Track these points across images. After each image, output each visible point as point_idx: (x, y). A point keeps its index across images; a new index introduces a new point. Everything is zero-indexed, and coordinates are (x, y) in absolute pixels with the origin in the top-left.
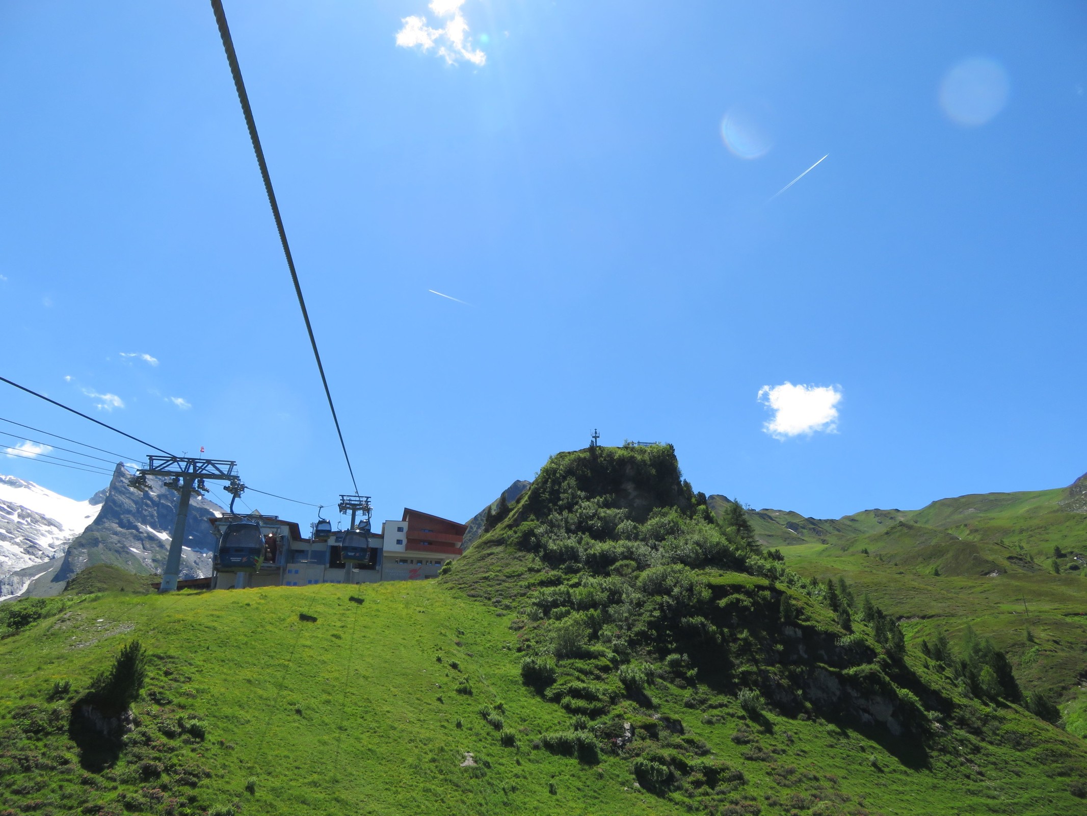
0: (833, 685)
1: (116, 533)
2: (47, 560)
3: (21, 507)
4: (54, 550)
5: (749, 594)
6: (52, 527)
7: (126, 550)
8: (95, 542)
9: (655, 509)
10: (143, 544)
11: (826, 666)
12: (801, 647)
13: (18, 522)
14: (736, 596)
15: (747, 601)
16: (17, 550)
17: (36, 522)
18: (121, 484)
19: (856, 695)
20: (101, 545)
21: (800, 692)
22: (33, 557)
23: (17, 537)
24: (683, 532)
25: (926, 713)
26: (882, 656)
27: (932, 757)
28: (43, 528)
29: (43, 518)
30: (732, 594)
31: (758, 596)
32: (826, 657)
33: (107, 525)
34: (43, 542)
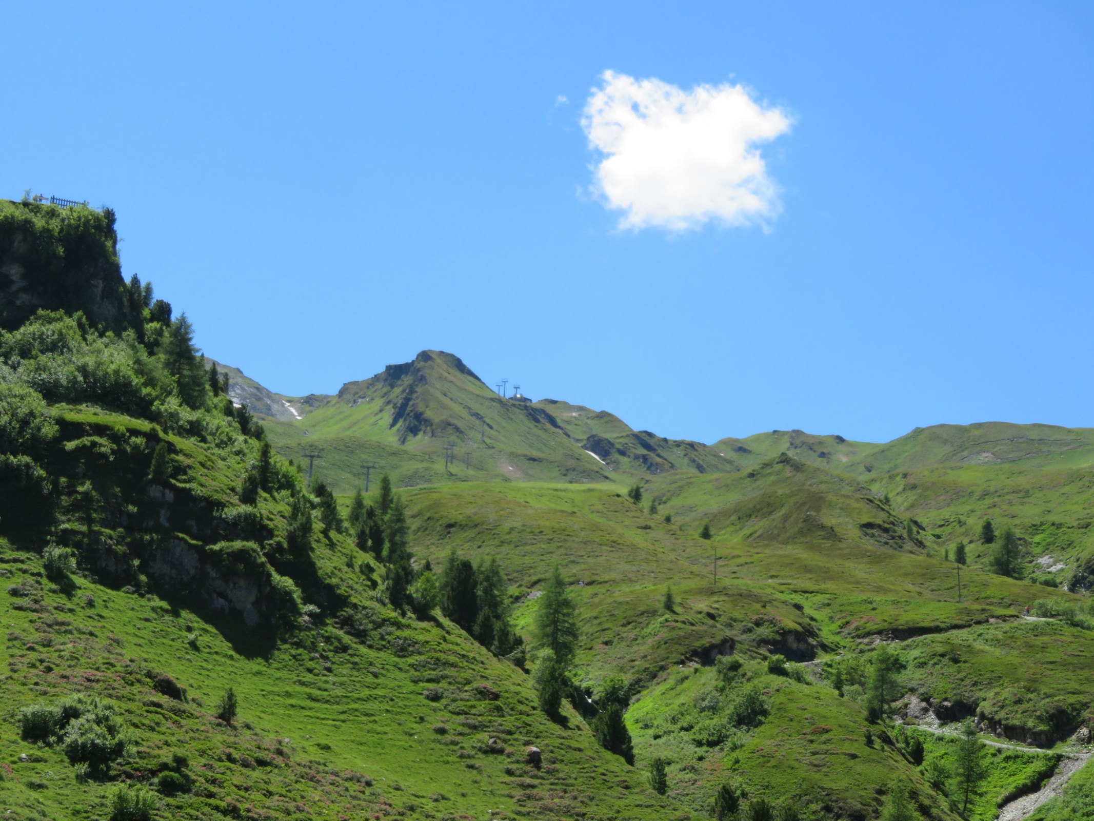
0: (190, 562)
5: (116, 438)
9: (40, 312)
11: (187, 538)
12: (163, 512)
14: (97, 439)
15: (105, 445)
19: (214, 575)
21: (136, 562)
24: (70, 350)
25: (301, 606)
26: (279, 539)
27: (279, 649)
30: (90, 435)
31: (128, 444)
32: (195, 529)
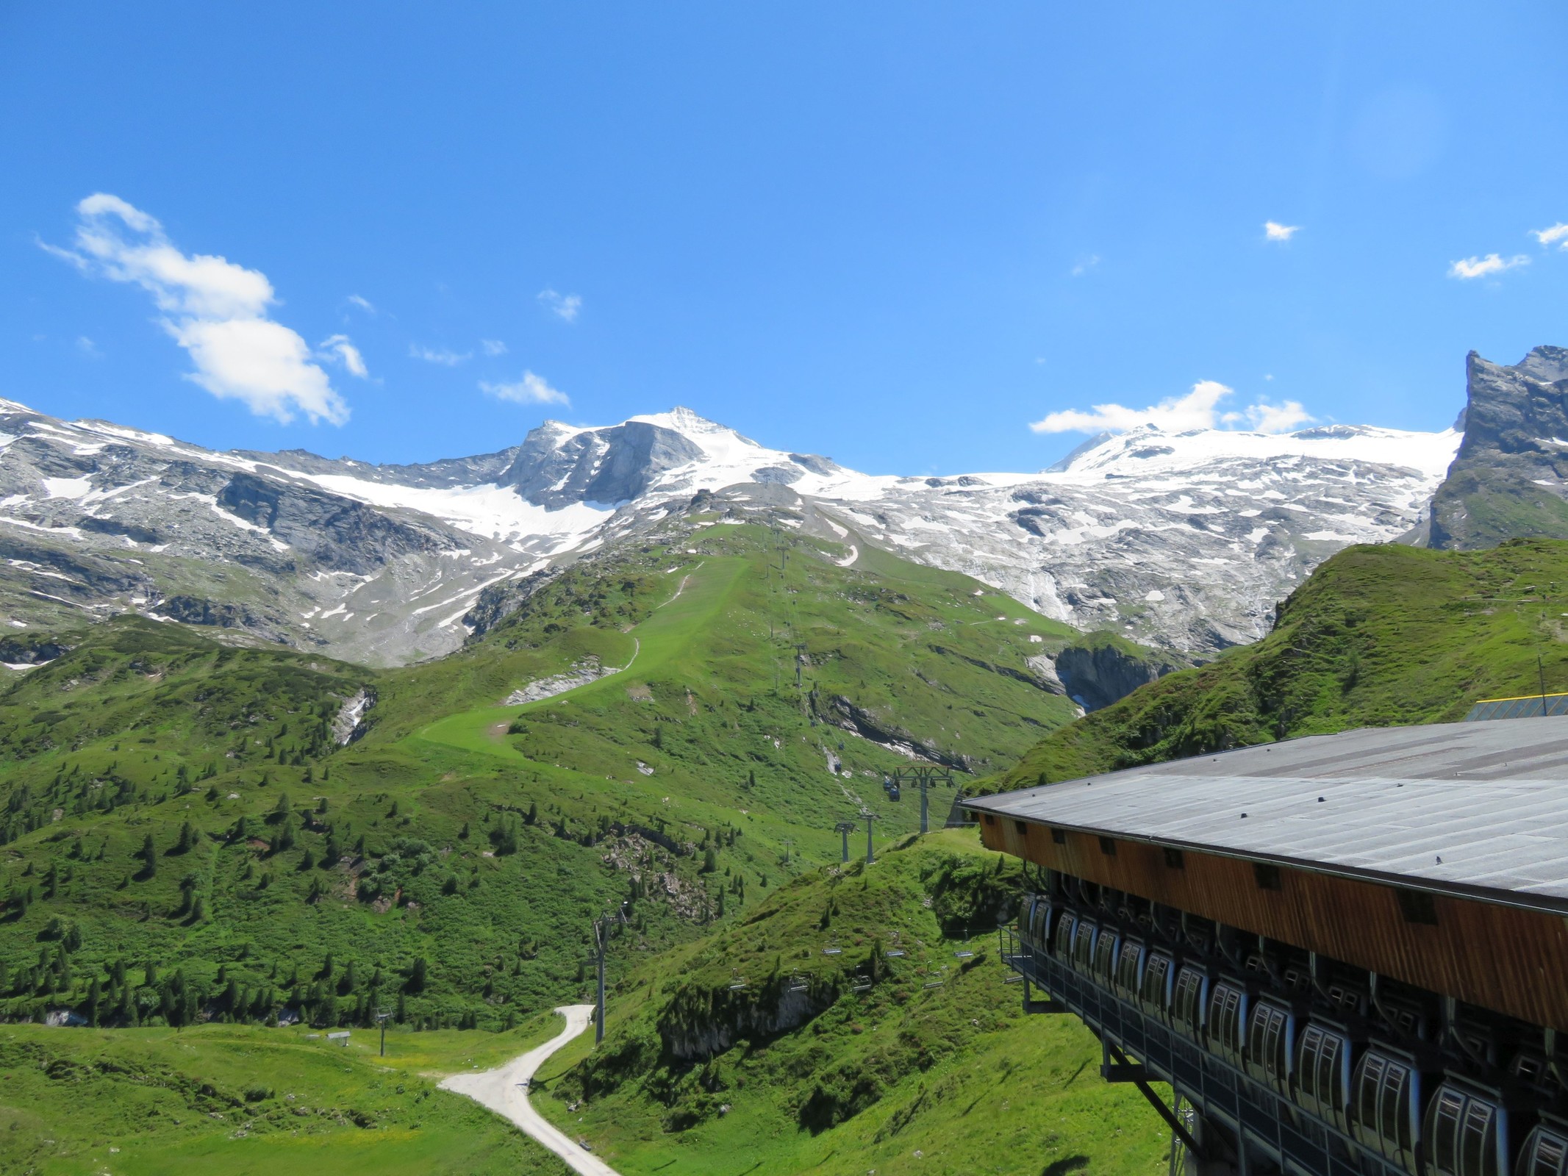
1: (1500, 464)
2: (1411, 526)
3: (1355, 461)
4: (1417, 511)
6: (1408, 478)
7: (1526, 485)
8: (1471, 486)
10: (1555, 470)
13: (1358, 483)
16: (1366, 522)
17: (1382, 476)
18: (1482, 384)
20: (1481, 488)
22: (1390, 527)
23: (1360, 505)
28: (1396, 483)
29: (1391, 469)
33: (1481, 454)
34: (1400, 503)
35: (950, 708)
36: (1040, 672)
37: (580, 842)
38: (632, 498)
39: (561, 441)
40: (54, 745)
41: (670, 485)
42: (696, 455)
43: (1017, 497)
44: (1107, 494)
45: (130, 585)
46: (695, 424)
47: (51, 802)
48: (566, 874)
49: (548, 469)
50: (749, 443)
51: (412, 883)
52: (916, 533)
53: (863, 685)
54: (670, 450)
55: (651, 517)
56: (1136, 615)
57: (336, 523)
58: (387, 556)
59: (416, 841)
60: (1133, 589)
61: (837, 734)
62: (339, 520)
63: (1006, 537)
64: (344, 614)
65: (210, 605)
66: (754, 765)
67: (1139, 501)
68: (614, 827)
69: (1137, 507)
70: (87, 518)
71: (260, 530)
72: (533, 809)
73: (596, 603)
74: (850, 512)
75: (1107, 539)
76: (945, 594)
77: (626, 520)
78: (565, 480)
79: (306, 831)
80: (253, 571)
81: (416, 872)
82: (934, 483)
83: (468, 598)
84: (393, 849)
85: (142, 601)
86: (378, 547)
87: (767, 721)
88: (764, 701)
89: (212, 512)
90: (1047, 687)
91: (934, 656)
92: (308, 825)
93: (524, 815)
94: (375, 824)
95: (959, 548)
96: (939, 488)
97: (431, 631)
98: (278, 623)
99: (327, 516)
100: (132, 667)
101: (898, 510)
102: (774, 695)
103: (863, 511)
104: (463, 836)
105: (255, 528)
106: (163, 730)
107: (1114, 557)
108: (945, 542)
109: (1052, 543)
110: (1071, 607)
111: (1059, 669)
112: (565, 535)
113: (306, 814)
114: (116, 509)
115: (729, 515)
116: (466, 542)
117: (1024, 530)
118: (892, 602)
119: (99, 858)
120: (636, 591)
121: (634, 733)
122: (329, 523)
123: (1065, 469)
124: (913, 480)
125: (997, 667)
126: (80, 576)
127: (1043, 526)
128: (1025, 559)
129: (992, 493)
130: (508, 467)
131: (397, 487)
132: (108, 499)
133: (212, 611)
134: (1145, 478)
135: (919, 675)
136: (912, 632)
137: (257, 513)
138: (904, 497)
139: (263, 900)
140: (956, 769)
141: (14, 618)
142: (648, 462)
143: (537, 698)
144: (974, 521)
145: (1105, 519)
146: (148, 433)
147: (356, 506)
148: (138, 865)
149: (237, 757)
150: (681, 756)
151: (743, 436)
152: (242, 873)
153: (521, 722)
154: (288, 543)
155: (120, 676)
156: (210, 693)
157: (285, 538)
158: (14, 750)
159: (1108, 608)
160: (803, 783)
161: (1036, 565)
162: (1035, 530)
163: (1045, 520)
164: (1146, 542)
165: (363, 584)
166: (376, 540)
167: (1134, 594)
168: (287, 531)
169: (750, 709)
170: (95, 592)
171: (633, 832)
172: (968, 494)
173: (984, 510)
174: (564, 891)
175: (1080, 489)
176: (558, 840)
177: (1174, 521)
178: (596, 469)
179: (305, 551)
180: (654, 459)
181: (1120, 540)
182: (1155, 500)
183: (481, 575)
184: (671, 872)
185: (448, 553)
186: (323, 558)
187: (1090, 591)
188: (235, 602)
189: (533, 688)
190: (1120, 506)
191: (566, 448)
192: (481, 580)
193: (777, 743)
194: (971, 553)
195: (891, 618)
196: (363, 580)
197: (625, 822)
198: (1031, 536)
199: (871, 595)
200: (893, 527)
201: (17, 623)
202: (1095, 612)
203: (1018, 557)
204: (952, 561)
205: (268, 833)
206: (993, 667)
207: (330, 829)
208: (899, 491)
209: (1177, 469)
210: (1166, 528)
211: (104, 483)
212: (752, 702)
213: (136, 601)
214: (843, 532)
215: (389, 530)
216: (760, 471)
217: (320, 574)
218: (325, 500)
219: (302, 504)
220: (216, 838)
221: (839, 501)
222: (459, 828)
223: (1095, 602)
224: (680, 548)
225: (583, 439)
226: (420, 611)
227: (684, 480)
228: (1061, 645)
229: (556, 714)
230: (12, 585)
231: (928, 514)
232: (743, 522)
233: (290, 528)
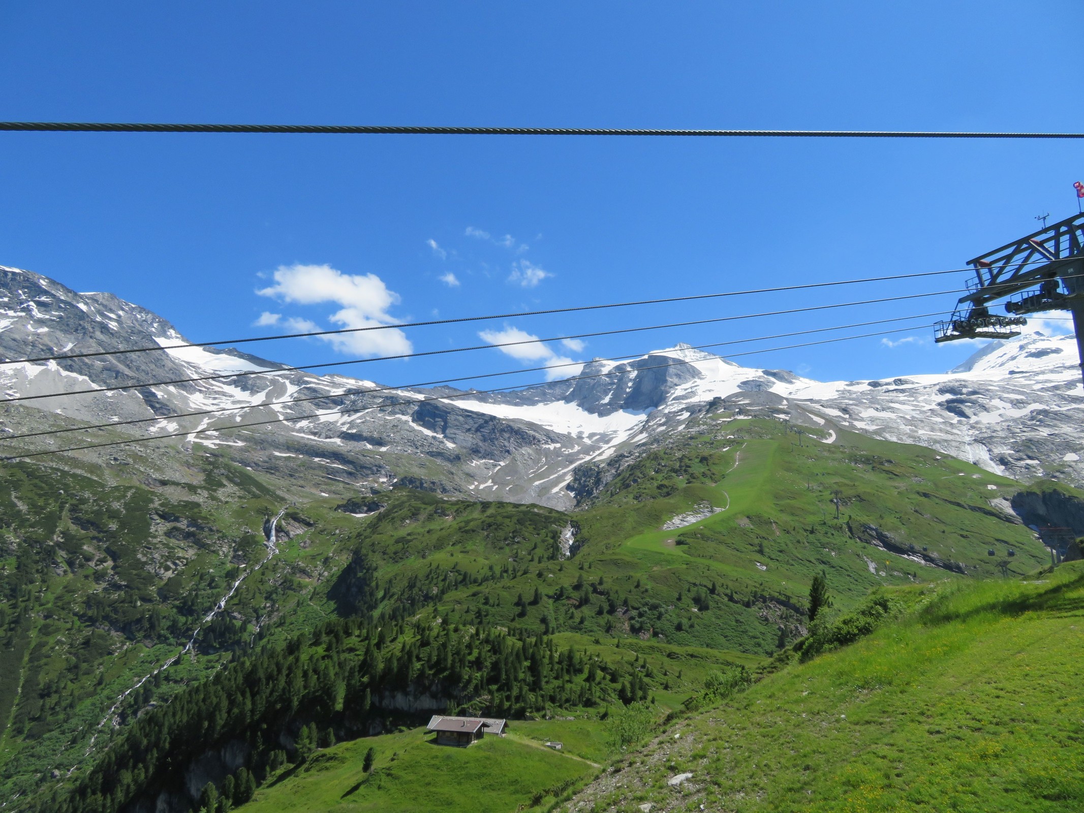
35: (944, 532)
36: (1001, 509)
37: (744, 605)
38: (656, 406)
39: (605, 371)
40: (411, 555)
41: (683, 396)
42: (697, 375)
43: (942, 391)
44: (1015, 386)
45: (378, 471)
46: (692, 354)
47: (430, 583)
48: (741, 622)
49: (598, 389)
50: (731, 365)
51: (658, 624)
52: (872, 420)
53: (881, 517)
54: (679, 372)
55: (678, 418)
56: (1058, 471)
57: (482, 430)
58: (512, 449)
59: (654, 601)
60: (1052, 453)
61: (870, 548)
62: (483, 428)
63: (940, 420)
64: (492, 487)
65: (423, 481)
66: (822, 566)
67: (1042, 389)
68: (760, 598)
69: (1042, 394)
70: (344, 432)
71: (438, 436)
72: (714, 585)
73: (685, 471)
74: (821, 407)
75: (1021, 417)
76: (917, 459)
77: (660, 420)
78: (610, 396)
79: (595, 594)
80: (439, 461)
81: (659, 618)
82: (875, 385)
83: (565, 474)
84: (644, 605)
85: (385, 480)
86: (506, 444)
87: (825, 540)
88: (819, 528)
89: (410, 426)
90: (1008, 519)
91: (923, 499)
92: (595, 591)
93: (709, 589)
94: (630, 592)
95: (907, 429)
96: (880, 388)
97: (548, 495)
98: (460, 492)
99: (476, 425)
100: (436, 512)
101: (856, 405)
102: (825, 523)
103: (830, 407)
104: (679, 599)
105: (435, 434)
106: (469, 546)
107: (1030, 431)
108: (895, 425)
109: (977, 423)
110: (1003, 467)
111: (1014, 507)
112: (615, 432)
113: (593, 585)
114: (358, 426)
115: (740, 413)
116: (557, 439)
117: (952, 414)
118: (883, 465)
119: (498, 605)
120: (710, 462)
121: (747, 546)
122: (477, 430)
123: (970, 369)
124: (858, 384)
125: (969, 506)
126: (351, 466)
127: (968, 411)
128: (958, 435)
129: (922, 390)
130: (572, 389)
131: (503, 406)
132: (352, 421)
133: (425, 485)
134: (1043, 373)
135: (916, 511)
136: (902, 484)
137: (436, 425)
138: (854, 396)
139: (584, 630)
140: (956, 572)
141: (322, 491)
142: (666, 381)
143: (680, 526)
144: (913, 410)
145: (1016, 404)
146: (362, 380)
147: (493, 418)
148: (518, 610)
149: (514, 561)
150: (778, 560)
151: (726, 359)
152: (569, 616)
153: (682, 538)
154: (454, 443)
155: (430, 518)
156: (490, 525)
157: (453, 440)
158: (391, 558)
159: (1034, 467)
160: (856, 578)
161: (967, 439)
162: (962, 414)
163: (969, 406)
164: (1055, 419)
165: (499, 467)
166: (505, 440)
167: (1053, 456)
168: (454, 436)
169: (812, 532)
170: (359, 475)
171: (771, 601)
172: (903, 391)
173: (918, 402)
174: (742, 632)
175: (991, 383)
176: (731, 604)
177: (1075, 403)
178: (630, 388)
179: (465, 448)
180: (669, 379)
181: (1032, 419)
182: (1056, 388)
183: (570, 459)
184: (800, 624)
185: (547, 446)
186: (475, 452)
187: (1017, 455)
188: (435, 479)
189: (676, 520)
190: (1028, 393)
191: (609, 375)
192: (571, 462)
193: (833, 554)
194: (917, 432)
195: (884, 475)
196: (500, 465)
197: (766, 594)
198: (959, 419)
199: (867, 461)
200: (854, 416)
201: (323, 494)
202: (1023, 470)
203: (952, 434)
204: (904, 438)
205: (576, 595)
206: (965, 505)
207: (608, 593)
208: (849, 391)
209: (1068, 364)
210: (1069, 408)
211: (346, 411)
212: (813, 528)
213: (382, 480)
214: (822, 421)
215: (511, 433)
216: (744, 383)
217: (474, 462)
218: (475, 416)
219: (461, 418)
220: (549, 597)
221: (811, 400)
222: (676, 595)
223: (1023, 463)
224: (722, 436)
225: (620, 368)
226: (537, 483)
227: (692, 392)
228: (1013, 492)
229: (700, 534)
230: (317, 472)
231: (879, 407)
232: (750, 417)
233: (455, 434)
